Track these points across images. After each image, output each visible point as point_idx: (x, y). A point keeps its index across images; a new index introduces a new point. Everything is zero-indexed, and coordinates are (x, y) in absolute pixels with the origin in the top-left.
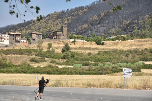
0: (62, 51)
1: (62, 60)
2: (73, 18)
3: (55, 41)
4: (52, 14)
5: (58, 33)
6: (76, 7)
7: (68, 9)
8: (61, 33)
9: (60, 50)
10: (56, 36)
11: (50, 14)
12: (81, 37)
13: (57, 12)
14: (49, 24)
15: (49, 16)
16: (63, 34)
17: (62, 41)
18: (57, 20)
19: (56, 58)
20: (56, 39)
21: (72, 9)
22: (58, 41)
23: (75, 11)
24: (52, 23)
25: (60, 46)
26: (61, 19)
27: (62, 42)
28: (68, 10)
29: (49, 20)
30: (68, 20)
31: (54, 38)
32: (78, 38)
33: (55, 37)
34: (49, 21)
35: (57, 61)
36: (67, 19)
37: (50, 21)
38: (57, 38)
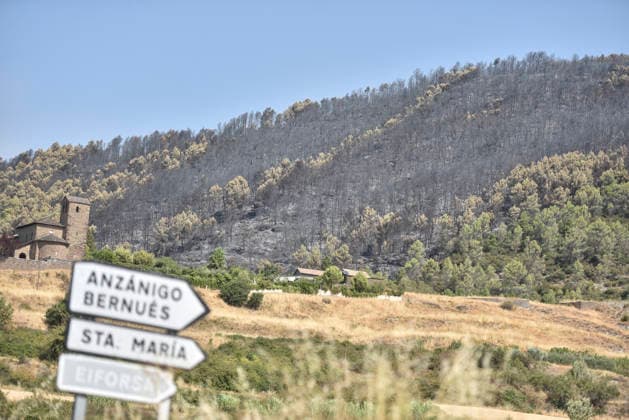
0: (46, 322)
1: (42, 364)
2: (136, 178)
3: (22, 269)
4: (39, 153)
5: (41, 233)
6: (157, 132)
7: (116, 136)
8: (58, 234)
9: (38, 314)
10: (28, 247)
11: (31, 150)
12: (155, 261)
13: (64, 147)
14: (19, 197)
15: (27, 162)
16: (64, 237)
17: (59, 271)
18: (59, 182)
19: (10, 353)
20: (28, 257)
21: (135, 140)
22: (35, 272)
23: (150, 150)
24: (33, 196)
25: (40, 293)
26: (78, 181)
27: (58, 275)
28: (116, 141)
29: (21, 178)
30: (112, 186)
31: (18, 252)
32: (136, 263)
33: (26, 250)
34: (21, 183)
35: (14, 367)
36: (105, 180)
37: (27, 186)
38: (32, 256)
